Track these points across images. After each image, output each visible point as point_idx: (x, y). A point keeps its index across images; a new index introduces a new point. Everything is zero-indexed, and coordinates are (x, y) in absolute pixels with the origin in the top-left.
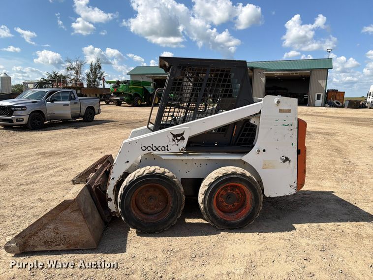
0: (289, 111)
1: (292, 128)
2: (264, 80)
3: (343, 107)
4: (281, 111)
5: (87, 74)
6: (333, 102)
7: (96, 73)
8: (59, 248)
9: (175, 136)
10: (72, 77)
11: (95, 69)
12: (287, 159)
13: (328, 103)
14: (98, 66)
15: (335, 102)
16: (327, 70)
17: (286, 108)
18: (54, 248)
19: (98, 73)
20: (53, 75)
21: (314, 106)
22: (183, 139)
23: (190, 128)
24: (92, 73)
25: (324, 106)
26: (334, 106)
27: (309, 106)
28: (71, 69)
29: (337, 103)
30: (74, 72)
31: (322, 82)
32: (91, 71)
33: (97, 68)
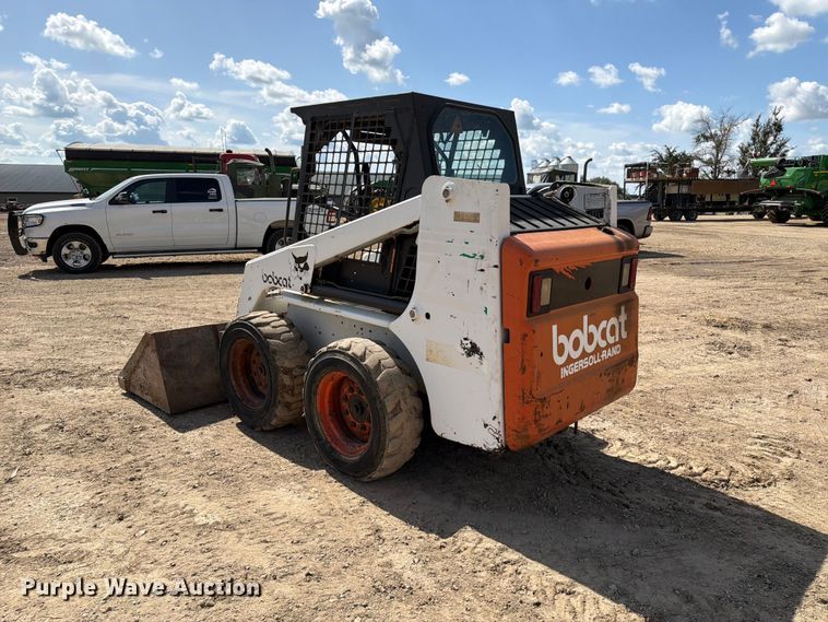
0: (475, 218)
1: (483, 264)
4: (458, 217)
5: (741, 149)
7: (765, 142)
9: (299, 260)
10: (707, 157)
11: (766, 134)
12: (473, 350)
14: (775, 124)
17: (469, 209)
19: (772, 143)
20: (664, 154)
22: (306, 267)
23: (316, 248)
24: (754, 143)
28: (707, 139)
30: (711, 144)
32: (753, 139)
33: (771, 132)
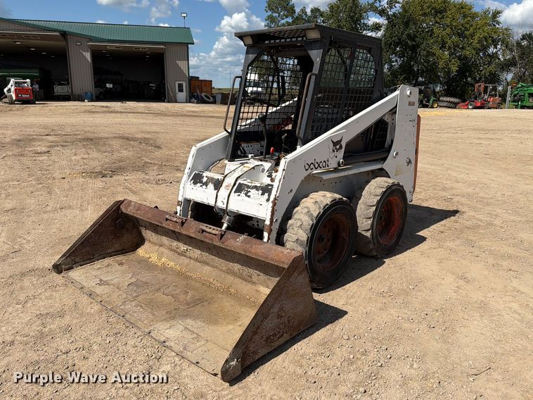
2: (88, 56)
3: (214, 102)
6: (201, 96)
8: (282, 340)
9: (336, 143)
13: (194, 97)
15: (203, 95)
16: (187, 44)
18: (276, 344)
21: (176, 102)
22: (341, 148)
23: (347, 132)
25: (190, 102)
26: (204, 102)
27: (169, 102)
29: (206, 96)
31: (181, 64)
